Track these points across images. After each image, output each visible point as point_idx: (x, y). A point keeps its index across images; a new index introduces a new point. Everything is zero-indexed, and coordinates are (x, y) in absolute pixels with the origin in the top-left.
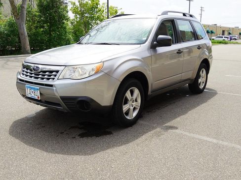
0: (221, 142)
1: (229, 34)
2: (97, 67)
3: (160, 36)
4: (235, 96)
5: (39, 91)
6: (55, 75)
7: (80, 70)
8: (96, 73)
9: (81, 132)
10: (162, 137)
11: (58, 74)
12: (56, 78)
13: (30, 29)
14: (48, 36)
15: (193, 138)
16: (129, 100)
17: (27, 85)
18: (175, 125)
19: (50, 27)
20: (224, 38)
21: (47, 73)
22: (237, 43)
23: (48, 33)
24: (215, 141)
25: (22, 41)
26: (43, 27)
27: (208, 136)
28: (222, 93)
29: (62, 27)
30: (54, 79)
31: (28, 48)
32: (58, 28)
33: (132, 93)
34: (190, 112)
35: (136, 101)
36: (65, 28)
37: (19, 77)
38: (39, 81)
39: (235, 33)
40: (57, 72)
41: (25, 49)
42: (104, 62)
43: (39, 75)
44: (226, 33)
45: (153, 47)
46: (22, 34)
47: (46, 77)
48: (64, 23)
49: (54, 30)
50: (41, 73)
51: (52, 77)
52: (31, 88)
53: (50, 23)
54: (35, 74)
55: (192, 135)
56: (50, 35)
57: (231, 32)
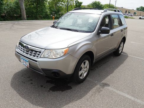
0: (136, 99)
1: (129, 13)
2: (65, 51)
3: (103, 27)
4: (138, 59)
5: (28, 63)
6: (39, 55)
7: (54, 52)
8: (64, 55)
9: (53, 85)
10: (101, 93)
11: (40, 54)
12: (39, 56)
13: (26, 5)
14: (36, 10)
15: (120, 95)
16: (83, 68)
17: (22, 57)
18: (108, 83)
19: (37, 5)
20: (126, 15)
21: (34, 52)
22: (133, 18)
23: (36, 8)
24: (133, 98)
25: (22, 13)
26: (33, 5)
27: (128, 93)
28: (131, 56)
29: (43, 5)
30: (38, 56)
31: (25, 16)
32: (41, 6)
33: (84, 63)
34: (115, 71)
35: (86, 67)
36: (45, 6)
37: (17, 50)
38: (28, 56)
39: (132, 13)
40: (40, 52)
41: (23, 17)
42: (69, 47)
43: (29, 52)
44: (127, 12)
45: (98, 34)
46: (22, 9)
47: (33, 54)
48: (44, 3)
49: (39, 7)
50: (30, 51)
51: (37, 55)
52: (24, 60)
53: (37, 3)
54: (26, 51)
55: (118, 92)
56: (37, 9)
57: (130, 12)
